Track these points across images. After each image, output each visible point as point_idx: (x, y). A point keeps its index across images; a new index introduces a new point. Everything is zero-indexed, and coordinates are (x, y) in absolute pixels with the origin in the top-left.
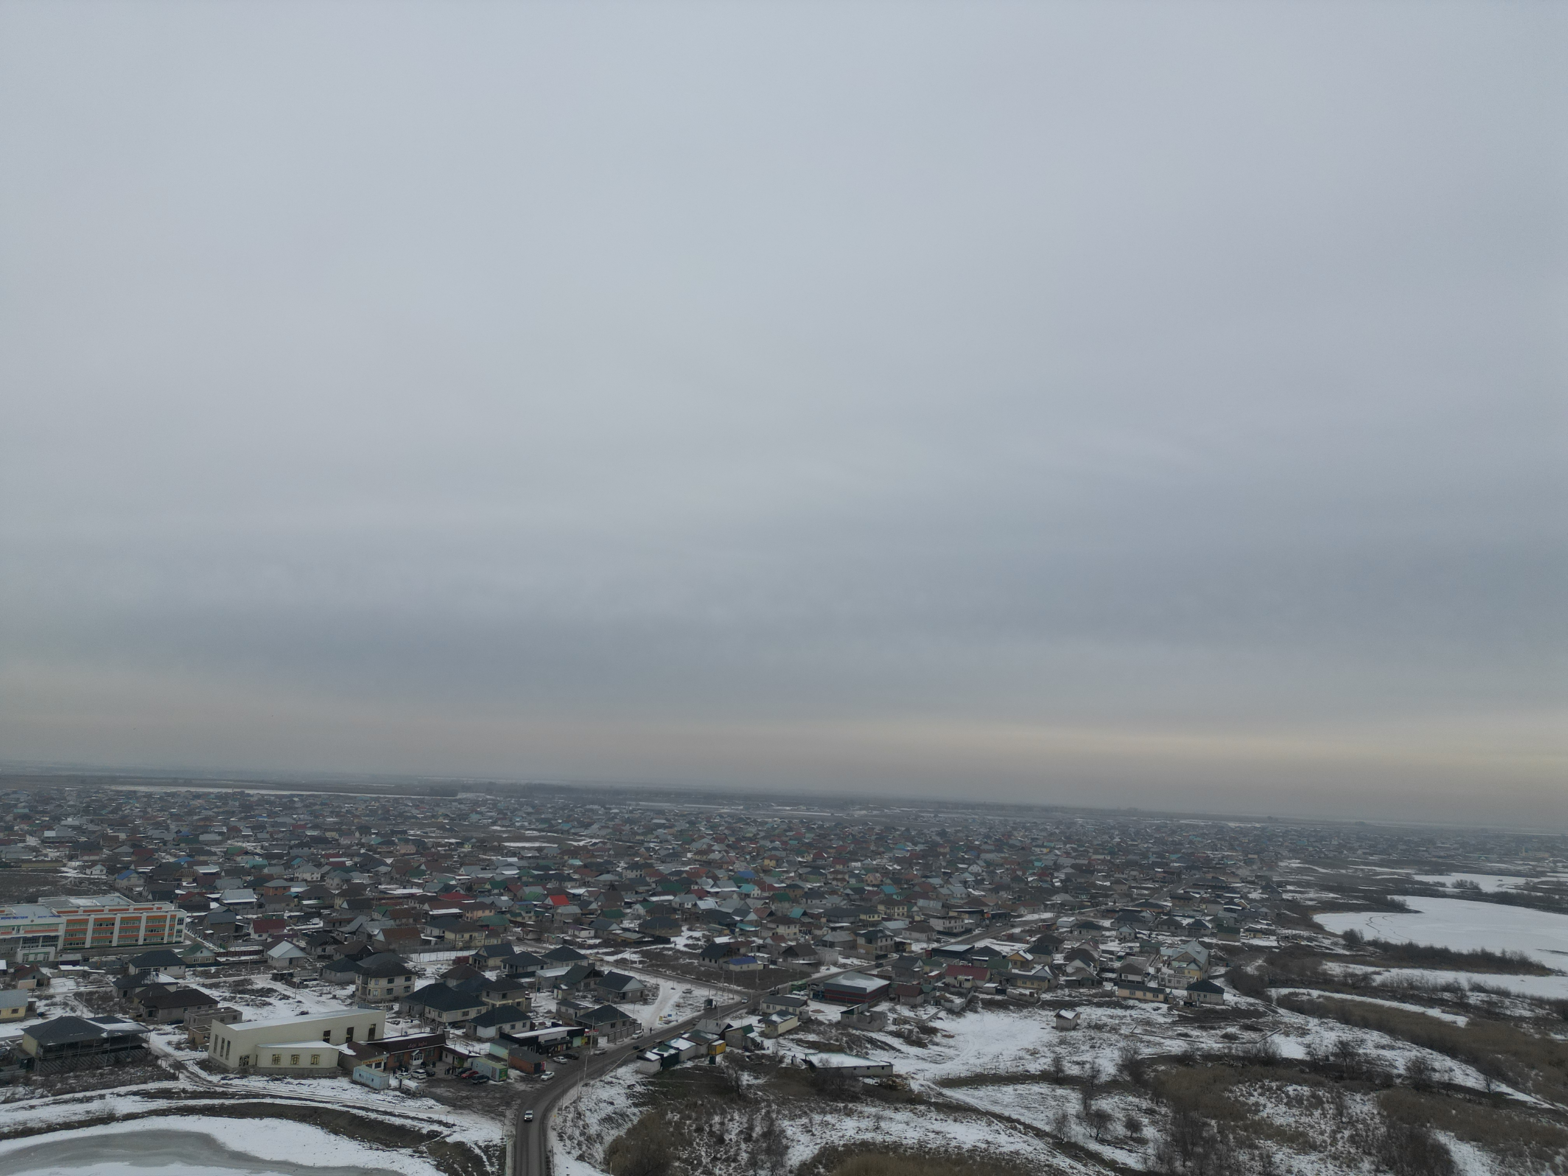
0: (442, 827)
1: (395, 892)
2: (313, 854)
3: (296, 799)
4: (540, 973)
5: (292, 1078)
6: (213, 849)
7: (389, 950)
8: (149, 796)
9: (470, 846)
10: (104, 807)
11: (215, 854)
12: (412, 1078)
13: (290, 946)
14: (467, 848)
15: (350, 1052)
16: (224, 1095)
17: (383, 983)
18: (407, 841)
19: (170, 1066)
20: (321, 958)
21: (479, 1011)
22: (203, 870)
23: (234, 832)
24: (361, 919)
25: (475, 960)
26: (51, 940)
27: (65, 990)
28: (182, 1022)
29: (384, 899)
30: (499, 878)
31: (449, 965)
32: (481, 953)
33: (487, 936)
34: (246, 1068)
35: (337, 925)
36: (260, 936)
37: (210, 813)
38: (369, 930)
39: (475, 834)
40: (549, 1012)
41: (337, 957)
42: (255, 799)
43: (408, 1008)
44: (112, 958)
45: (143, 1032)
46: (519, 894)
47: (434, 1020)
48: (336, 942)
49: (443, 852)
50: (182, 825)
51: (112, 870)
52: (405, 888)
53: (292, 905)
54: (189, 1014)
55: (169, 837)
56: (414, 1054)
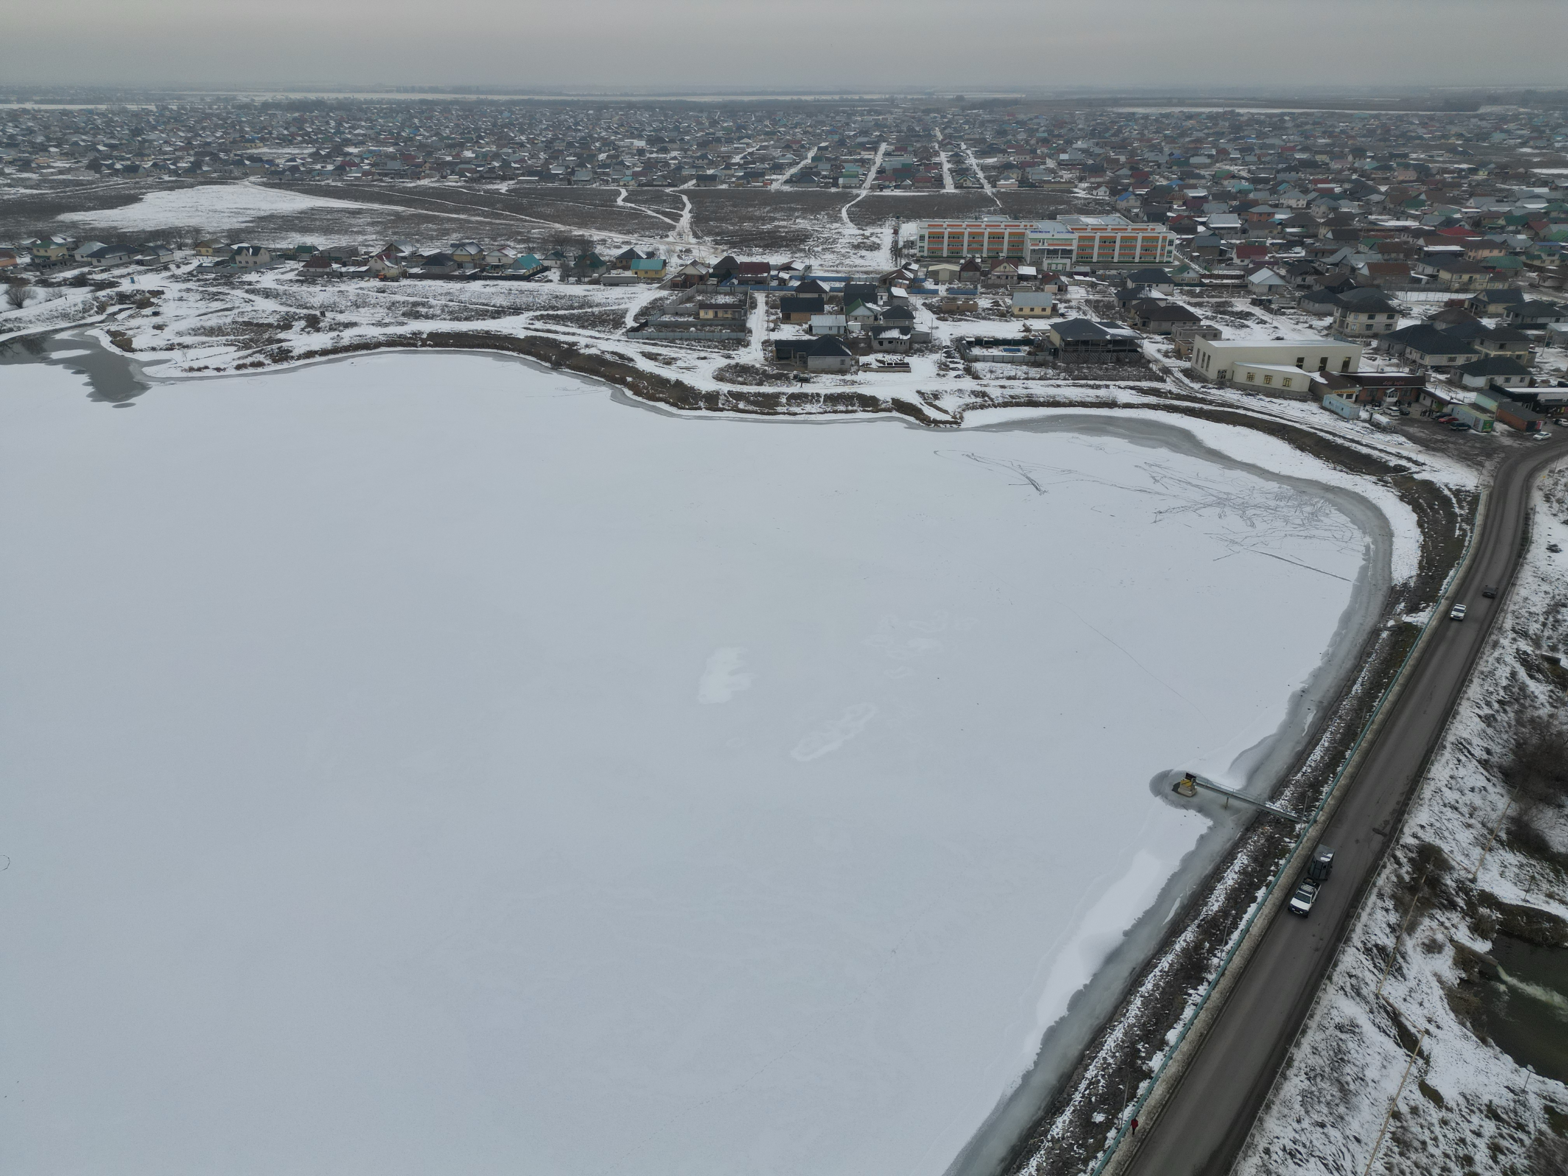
0: (1452, 150)
1: (1386, 224)
2: (1300, 179)
3: (1287, 118)
4: (1554, 326)
5: (1264, 395)
6: (1202, 172)
7: (1372, 286)
8: (1146, 117)
9: (1486, 173)
10: (1107, 130)
11: (1203, 177)
12: (1383, 414)
13: (1270, 273)
14: (1482, 175)
15: (1322, 380)
16: (1203, 401)
17: (1363, 318)
18: (1407, 166)
19: (1159, 370)
20: (1300, 287)
21: (1468, 359)
22: (1192, 193)
23: (1223, 154)
24: (1346, 251)
25: (1472, 305)
26: (1067, 253)
27: (1078, 296)
28: (1169, 334)
29: (1373, 230)
30: (1518, 213)
31: (1440, 307)
32: (1481, 297)
33: (1491, 280)
34: (1223, 381)
35: (1319, 255)
36: (1242, 261)
37: (1201, 134)
38: (1354, 263)
39: (1494, 159)
40: (1557, 370)
41: (1317, 288)
42: (1245, 118)
43: (1387, 346)
44: (1114, 272)
45: (1138, 338)
46: (1542, 233)
47: (1414, 361)
48: (1317, 272)
49: (1450, 180)
50: (1175, 148)
51: (1114, 192)
52: (1398, 219)
53: (1275, 232)
54: (1176, 328)
55: (1163, 159)
56: (1389, 391)
